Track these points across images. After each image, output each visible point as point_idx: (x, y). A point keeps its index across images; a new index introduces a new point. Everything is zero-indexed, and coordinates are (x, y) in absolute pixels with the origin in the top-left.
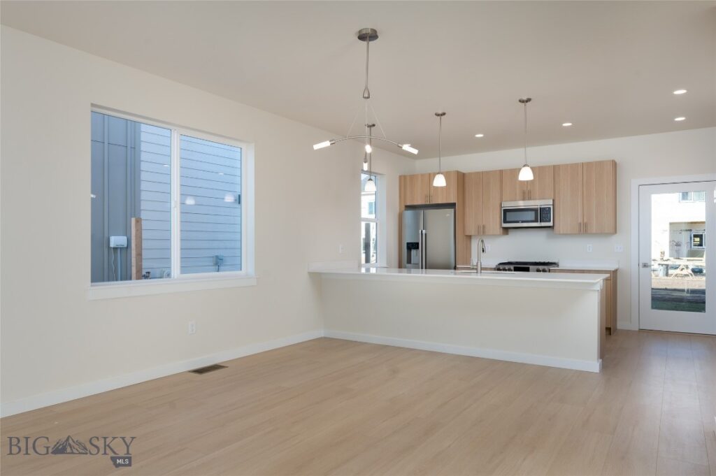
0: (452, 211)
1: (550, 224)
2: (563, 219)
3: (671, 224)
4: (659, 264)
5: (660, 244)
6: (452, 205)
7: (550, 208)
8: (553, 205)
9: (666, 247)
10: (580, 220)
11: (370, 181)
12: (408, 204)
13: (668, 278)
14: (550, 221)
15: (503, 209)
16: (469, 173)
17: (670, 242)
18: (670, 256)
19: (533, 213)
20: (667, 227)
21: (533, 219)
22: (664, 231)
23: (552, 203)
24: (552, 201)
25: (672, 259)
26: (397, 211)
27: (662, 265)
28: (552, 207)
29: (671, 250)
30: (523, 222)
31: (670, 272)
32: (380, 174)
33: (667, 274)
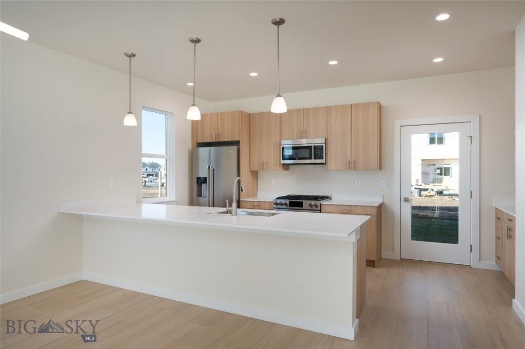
0: (235, 147)
1: (323, 161)
2: (333, 156)
3: (422, 160)
4: (415, 188)
5: (416, 174)
6: (237, 143)
7: (322, 146)
8: (326, 143)
9: (419, 177)
10: (349, 158)
11: (130, 115)
12: (200, 141)
13: (421, 197)
14: (322, 158)
15: (282, 146)
16: (254, 114)
17: (422, 172)
18: (422, 183)
19: (308, 150)
20: (420, 162)
21: (308, 156)
22: (418, 165)
23: (324, 142)
24: (324, 139)
25: (423, 184)
26: (190, 147)
27: (417, 189)
28: (324, 145)
29: (422, 178)
30: (299, 159)
31: (423, 193)
32: (170, 113)
33: (420, 195)
